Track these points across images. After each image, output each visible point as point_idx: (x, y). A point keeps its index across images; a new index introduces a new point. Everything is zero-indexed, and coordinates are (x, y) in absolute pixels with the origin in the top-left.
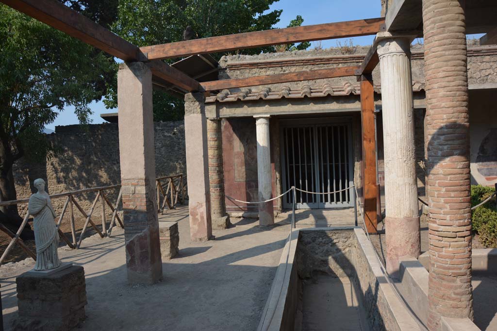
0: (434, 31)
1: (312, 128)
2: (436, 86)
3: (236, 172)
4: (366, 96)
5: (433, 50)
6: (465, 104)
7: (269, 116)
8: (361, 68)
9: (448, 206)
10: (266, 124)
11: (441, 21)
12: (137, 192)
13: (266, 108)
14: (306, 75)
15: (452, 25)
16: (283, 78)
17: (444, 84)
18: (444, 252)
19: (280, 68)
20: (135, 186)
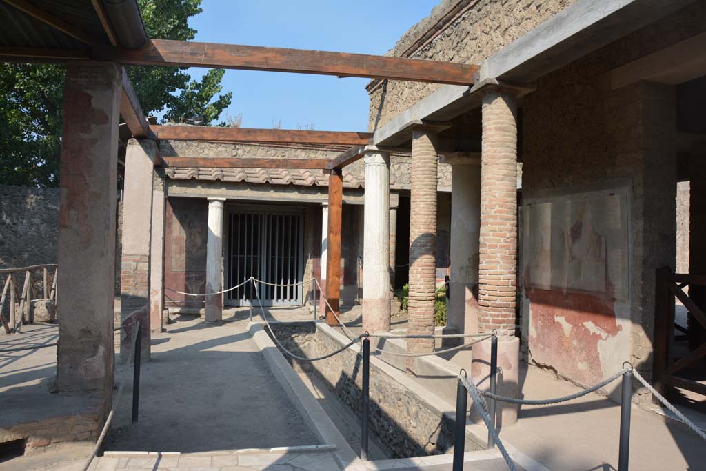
0: (420, 164)
1: (261, 216)
2: (418, 200)
3: (173, 260)
4: (335, 190)
5: (418, 176)
6: (435, 213)
7: (225, 199)
8: (332, 163)
9: (422, 279)
10: (221, 208)
11: (424, 159)
12: (139, 268)
13: (223, 190)
14: (278, 163)
15: (430, 163)
16: (254, 163)
17: (424, 200)
18: (419, 310)
19: (233, 146)
20: (138, 262)
